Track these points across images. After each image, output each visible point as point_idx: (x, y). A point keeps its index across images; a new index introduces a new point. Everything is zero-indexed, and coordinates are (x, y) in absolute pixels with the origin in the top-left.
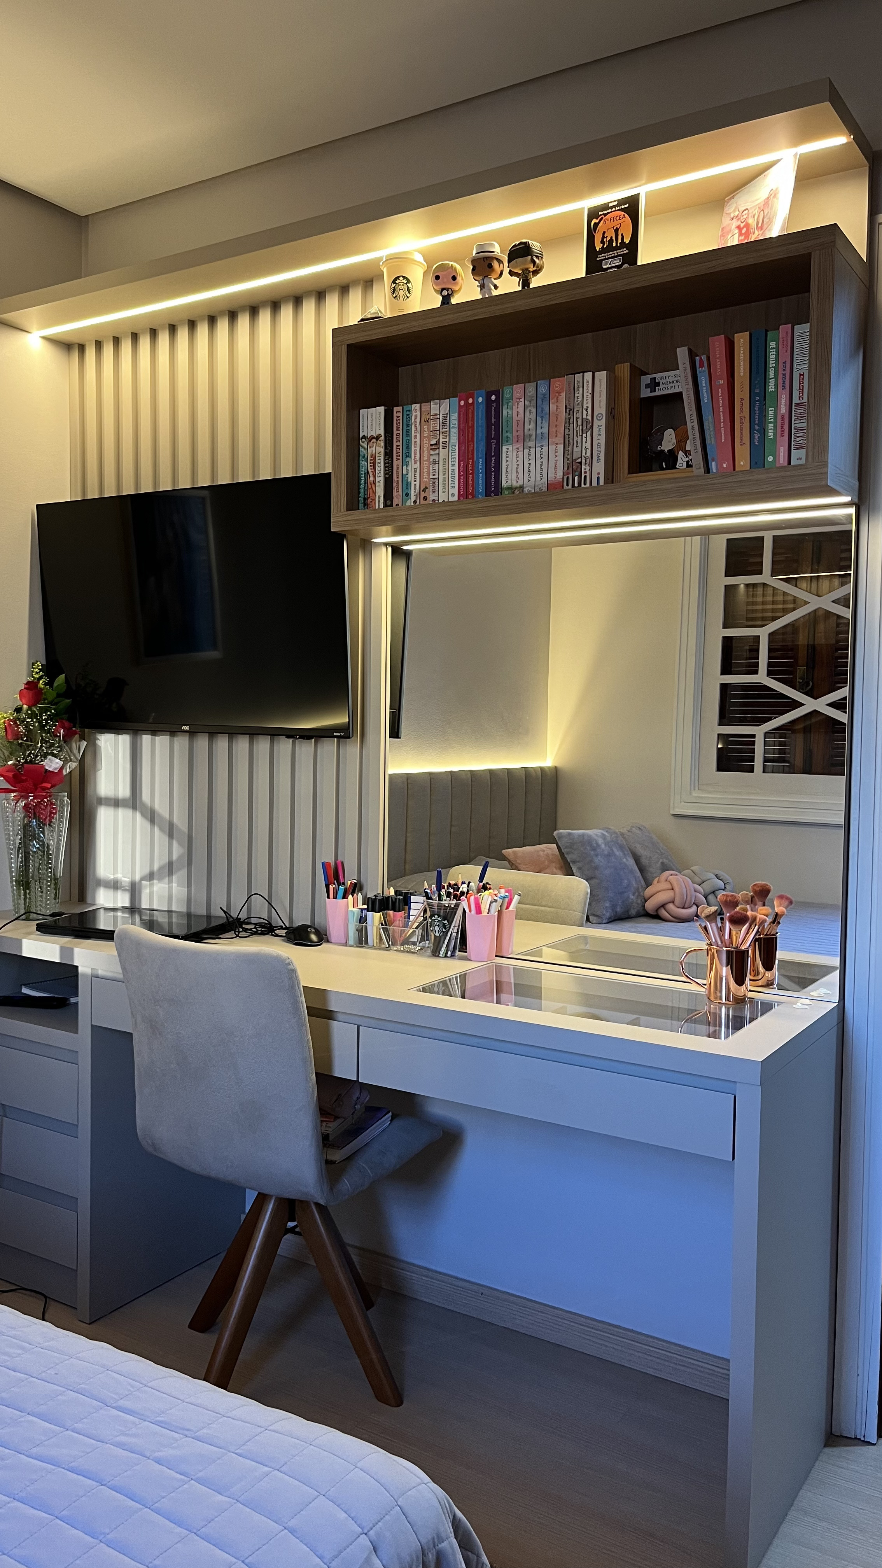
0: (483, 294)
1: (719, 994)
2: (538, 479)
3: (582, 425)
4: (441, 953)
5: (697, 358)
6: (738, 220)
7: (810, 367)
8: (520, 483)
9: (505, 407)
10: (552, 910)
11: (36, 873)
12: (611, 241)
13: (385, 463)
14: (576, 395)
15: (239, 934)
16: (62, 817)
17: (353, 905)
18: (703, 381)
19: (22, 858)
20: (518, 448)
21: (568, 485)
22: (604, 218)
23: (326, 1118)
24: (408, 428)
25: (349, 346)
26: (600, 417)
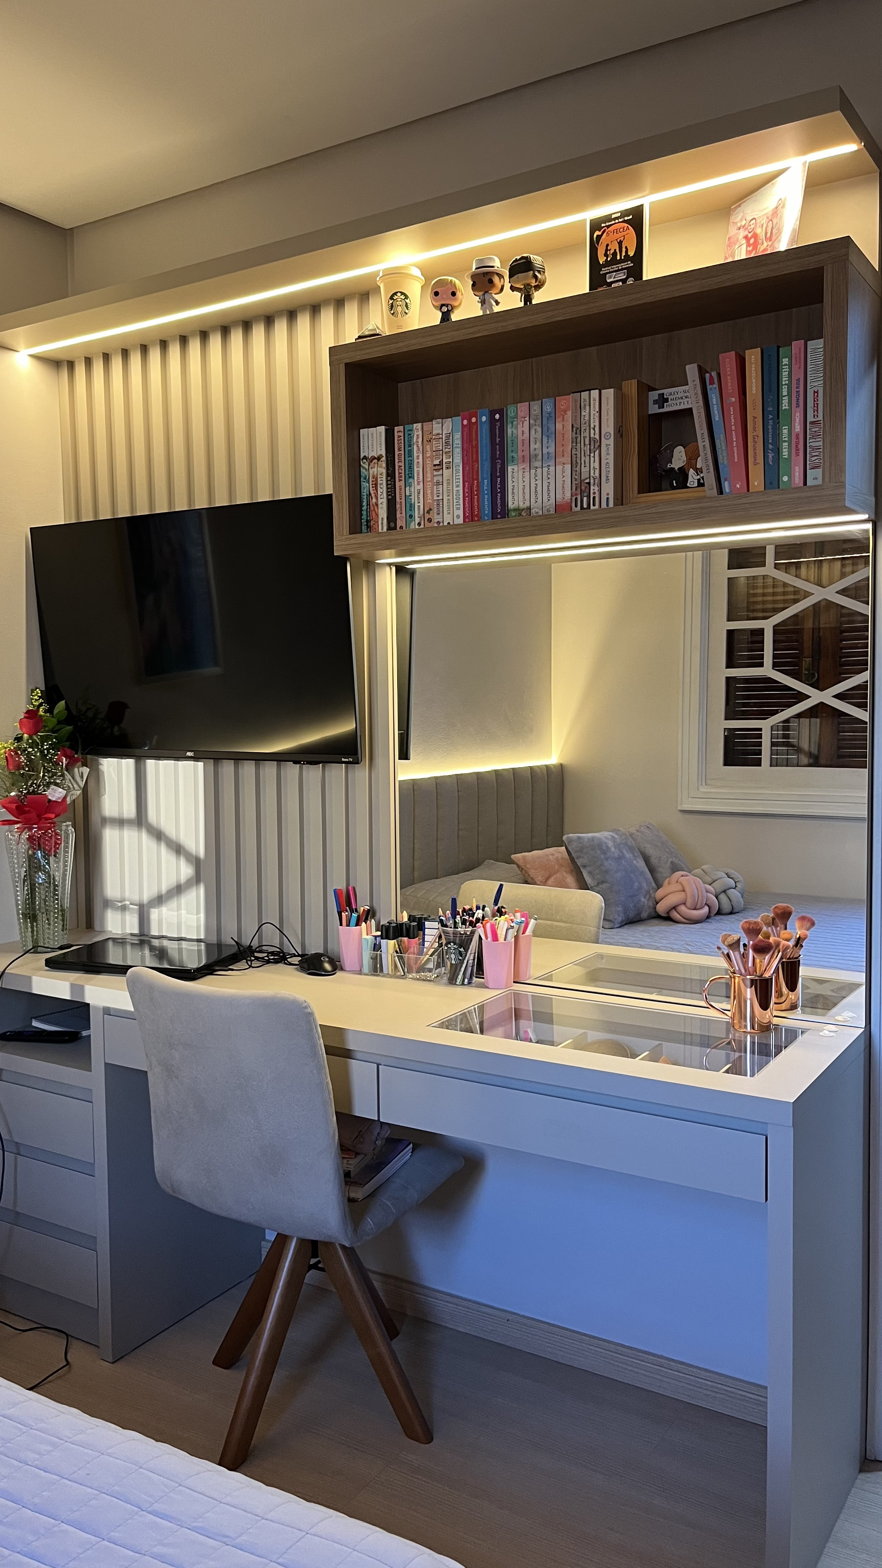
0: (484, 311)
1: (743, 1023)
2: (545, 500)
3: (590, 444)
4: (458, 981)
5: (707, 375)
6: (746, 229)
7: (824, 383)
8: (527, 504)
9: (509, 426)
10: (567, 925)
11: (43, 905)
12: (615, 254)
13: (387, 485)
14: (583, 413)
15: (251, 964)
16: (67, 847)
17: (367, 933)
18: (714, 400)
19: (27, 890)
20: (524, 469)
21: (576, 506)
22: (607, 231)
23: (347, 1154)
24: (410, 448)
25: (347, 365)
26: (607, 436)
